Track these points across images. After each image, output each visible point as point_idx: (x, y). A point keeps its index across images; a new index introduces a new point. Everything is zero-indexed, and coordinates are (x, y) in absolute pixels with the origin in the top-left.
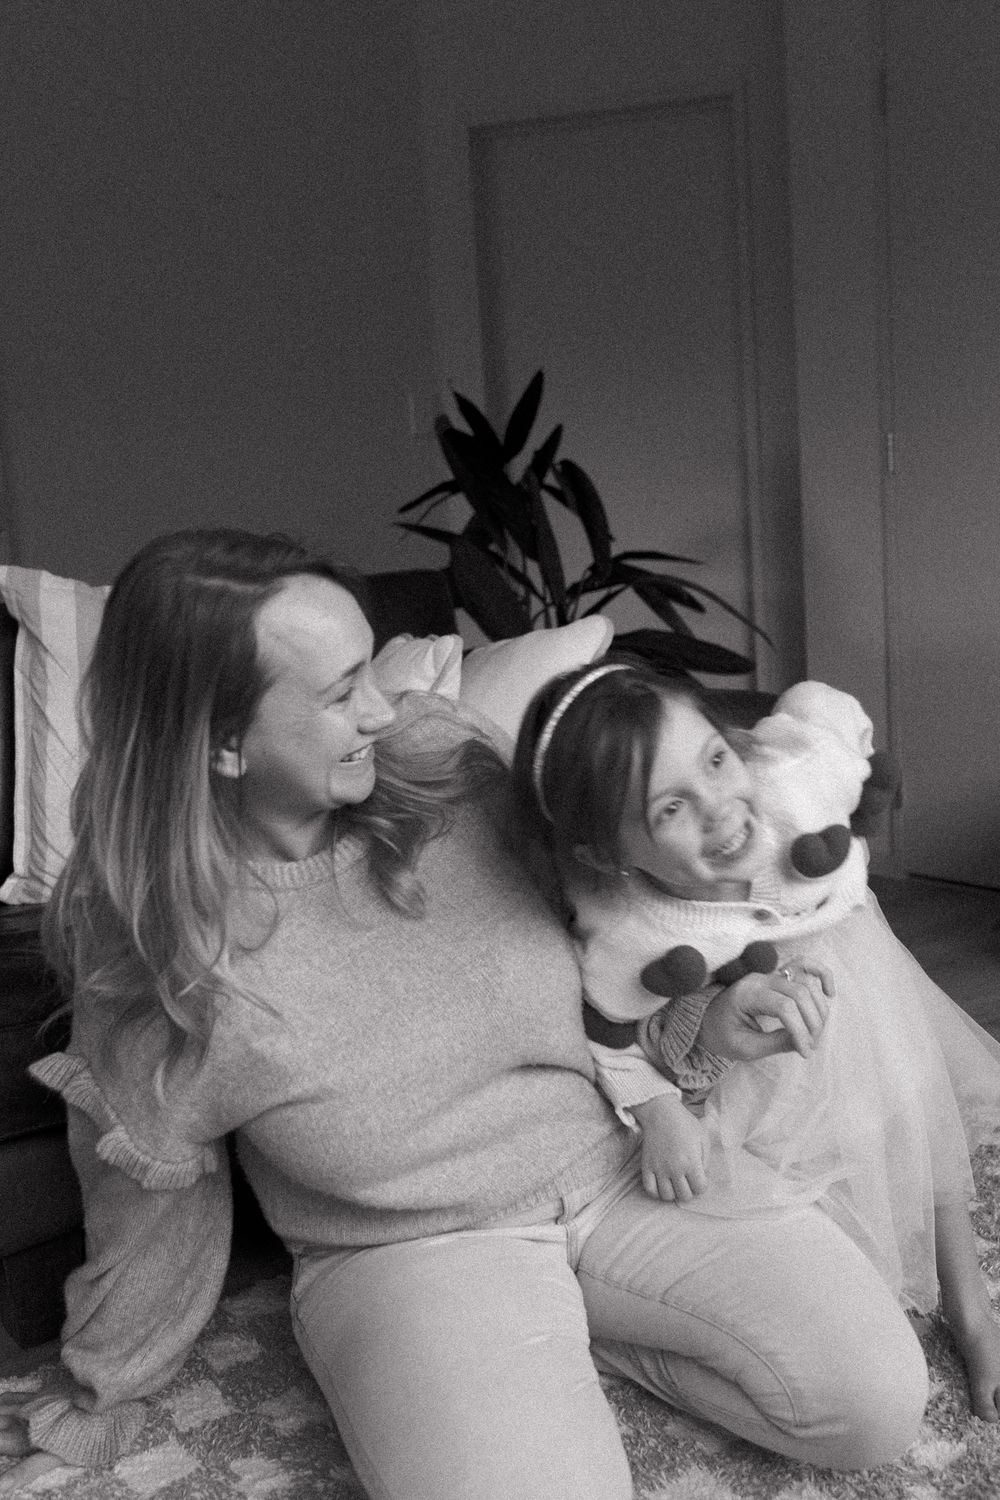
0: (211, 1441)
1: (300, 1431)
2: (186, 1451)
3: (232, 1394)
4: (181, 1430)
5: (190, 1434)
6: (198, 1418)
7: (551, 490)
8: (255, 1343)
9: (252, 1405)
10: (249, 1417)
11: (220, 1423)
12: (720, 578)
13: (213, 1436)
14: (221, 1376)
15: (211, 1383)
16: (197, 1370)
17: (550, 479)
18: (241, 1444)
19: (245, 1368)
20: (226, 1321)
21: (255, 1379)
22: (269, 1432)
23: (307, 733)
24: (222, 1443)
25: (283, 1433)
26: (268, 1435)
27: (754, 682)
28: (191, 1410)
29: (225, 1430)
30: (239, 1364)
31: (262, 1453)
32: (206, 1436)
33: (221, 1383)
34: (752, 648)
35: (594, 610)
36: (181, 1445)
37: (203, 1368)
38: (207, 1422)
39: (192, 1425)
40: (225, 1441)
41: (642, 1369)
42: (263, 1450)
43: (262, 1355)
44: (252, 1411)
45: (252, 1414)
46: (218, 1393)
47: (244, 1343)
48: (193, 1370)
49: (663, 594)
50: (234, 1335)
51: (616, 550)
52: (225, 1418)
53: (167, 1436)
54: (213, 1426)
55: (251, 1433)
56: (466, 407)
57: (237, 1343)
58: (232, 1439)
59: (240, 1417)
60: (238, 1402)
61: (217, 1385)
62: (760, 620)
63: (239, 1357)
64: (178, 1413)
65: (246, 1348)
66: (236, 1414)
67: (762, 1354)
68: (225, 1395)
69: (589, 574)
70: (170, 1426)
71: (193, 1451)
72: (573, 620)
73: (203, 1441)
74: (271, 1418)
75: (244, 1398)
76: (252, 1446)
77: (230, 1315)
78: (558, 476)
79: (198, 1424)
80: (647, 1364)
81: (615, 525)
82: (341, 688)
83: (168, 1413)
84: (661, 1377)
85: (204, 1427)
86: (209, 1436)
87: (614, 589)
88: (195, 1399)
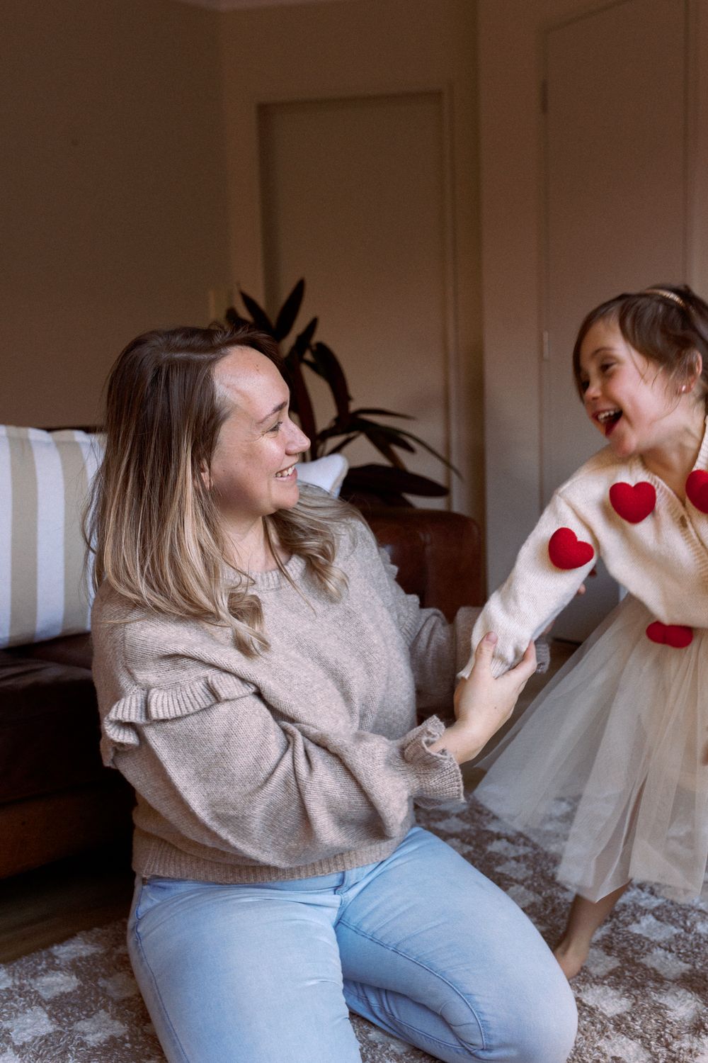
0: (39, 1052)
1: (104, 1043)
2: (20, 1059)
3: (55, 1016)
4: (17, 1043)
5: (23, 1047)
6: (30, 1035)
7: (308, 363)
8: (74, 978)
9: (71, 1024)
10: (68, 1033)
11: (46, 1039)
12: (427, 429)
13: (40, 1048)
14: (47, 1003)
15: (40, 1008)
16: (30, 999)
17: (308, 356)
18: (62, 1053)
19: (66, 997)
20: (54, 962)
21: (73, 1005)
22: (83, 1044)
23: (253, 455)
24: (47, 1053)
25: (92, 1044)
26: (82, 1046)
27: (449, 504)
28: (25, 1029)
29: (49, 1043)
30: (63, 994)
31: (76, 1060)
32: (34, 1047)
33: (48, 1008)
34: (448, 478)
35: (337, 450)
36: (16, 1055)
37: (35, 997)
38: (36, 1037)
39: (26, 1040)
40: (49, 1051)
41: (368, 1004)
42: (76, 1057)
43: (79, 987)
44: (70, 1029)
45: (70, 1031)
46: (46, 1016)
47: (67, 978)
48: (28, 999)
49: (385, 439)
50: (59, 972)
51: (353, 407)
52: (50, 1035)
53: (6, 1049)
54: (41, 1040)
55: (68, 1045)
56: (249, 303)
57: (62, 978)
58: (54, 1050)
59: (61, 1033)
60: (60, 1021)
61: (45, 1010)
62: (455, 461)
63: (62, 989)
64: (15, 1031)
65: (68, 982)
66: (58, 1031)
67: (464, 994)
68: (51, 1016)
69: (334, 424)
70: (9, 1041)
71: (25, 1059)
72: (322, 456)
73: (33, 1052)
74: (84, 1034)
75: (65, 1019)
76: (69, 1055)
77: (57, 957)
78: (313, 353)
79: (29, 1039)
80: (373, 1001)
81: (353, 390)
82: (272, 421)
83: (8, 1031)
84: (382, 1009)
85: (34, 1042)
86: (37, 1048)
87: (352, 435)
88: (29, 1021)
